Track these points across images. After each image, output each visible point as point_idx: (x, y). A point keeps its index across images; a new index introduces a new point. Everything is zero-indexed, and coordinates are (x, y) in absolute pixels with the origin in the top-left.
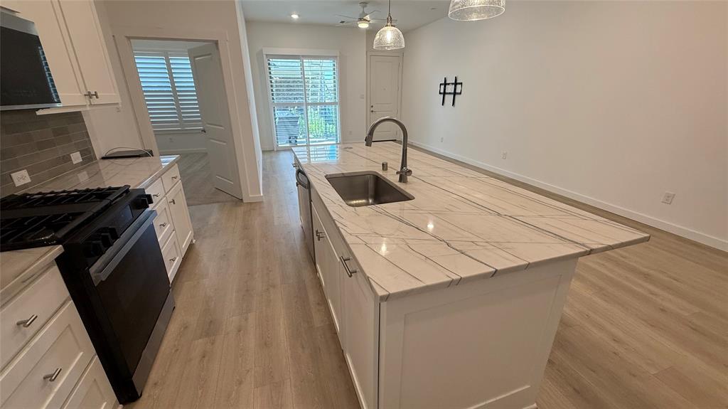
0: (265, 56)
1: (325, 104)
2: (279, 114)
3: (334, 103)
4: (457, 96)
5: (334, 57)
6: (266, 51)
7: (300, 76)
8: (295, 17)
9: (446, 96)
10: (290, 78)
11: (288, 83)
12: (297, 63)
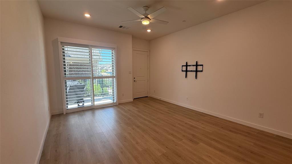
0: (59, 43)
1: (102, 77)
2: (69, 83)
3: (112, 77)
4: (198, 73)
5: (113, 49)
6: (61, 39)
7: (88, 62)
8: (87, 15)
9: (188, 73)
10: (79, 63)
11: (77, 66)
12: (86, 50)
